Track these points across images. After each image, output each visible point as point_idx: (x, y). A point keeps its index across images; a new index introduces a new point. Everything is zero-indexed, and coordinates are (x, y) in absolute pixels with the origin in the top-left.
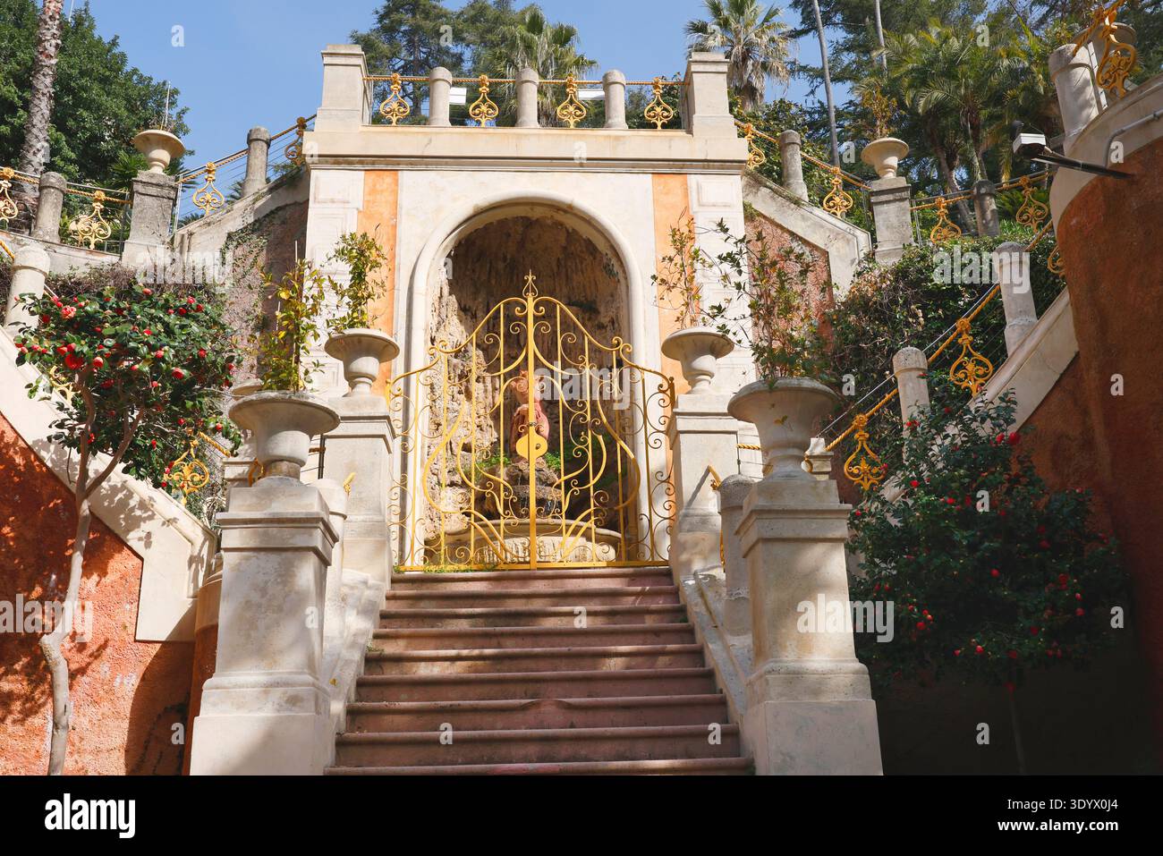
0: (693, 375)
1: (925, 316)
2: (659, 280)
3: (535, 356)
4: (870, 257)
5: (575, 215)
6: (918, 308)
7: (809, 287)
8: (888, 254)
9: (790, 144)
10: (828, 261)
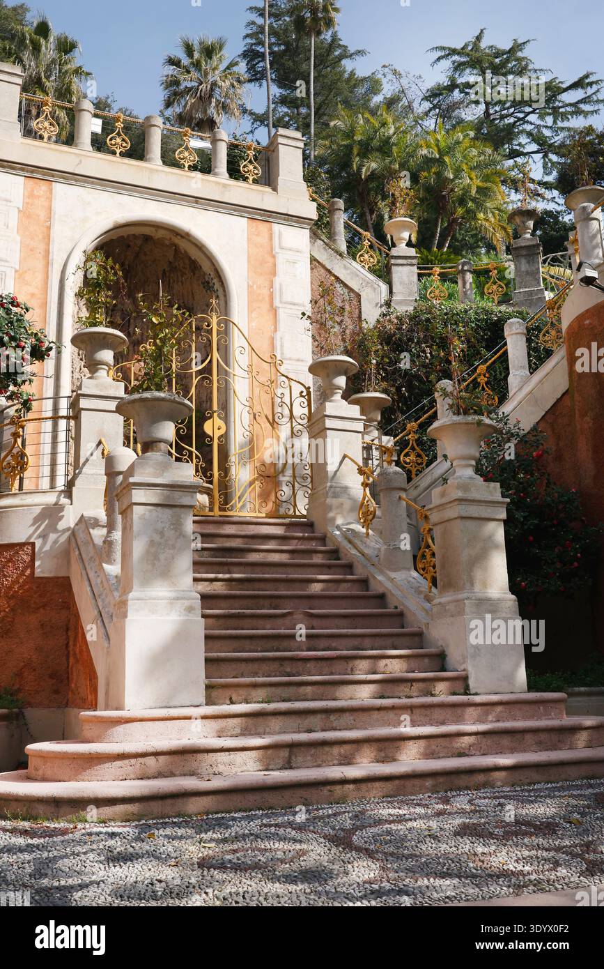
0: (331, 389)
1: (431, 353)
2: (306, 316)
3: (218, 360)
4: (388, 304)
5: (190, 241)
6: (427, 347)
7: (346, 319)
8: (400, 303)
9: (337, 209)
10: (360, 301)
